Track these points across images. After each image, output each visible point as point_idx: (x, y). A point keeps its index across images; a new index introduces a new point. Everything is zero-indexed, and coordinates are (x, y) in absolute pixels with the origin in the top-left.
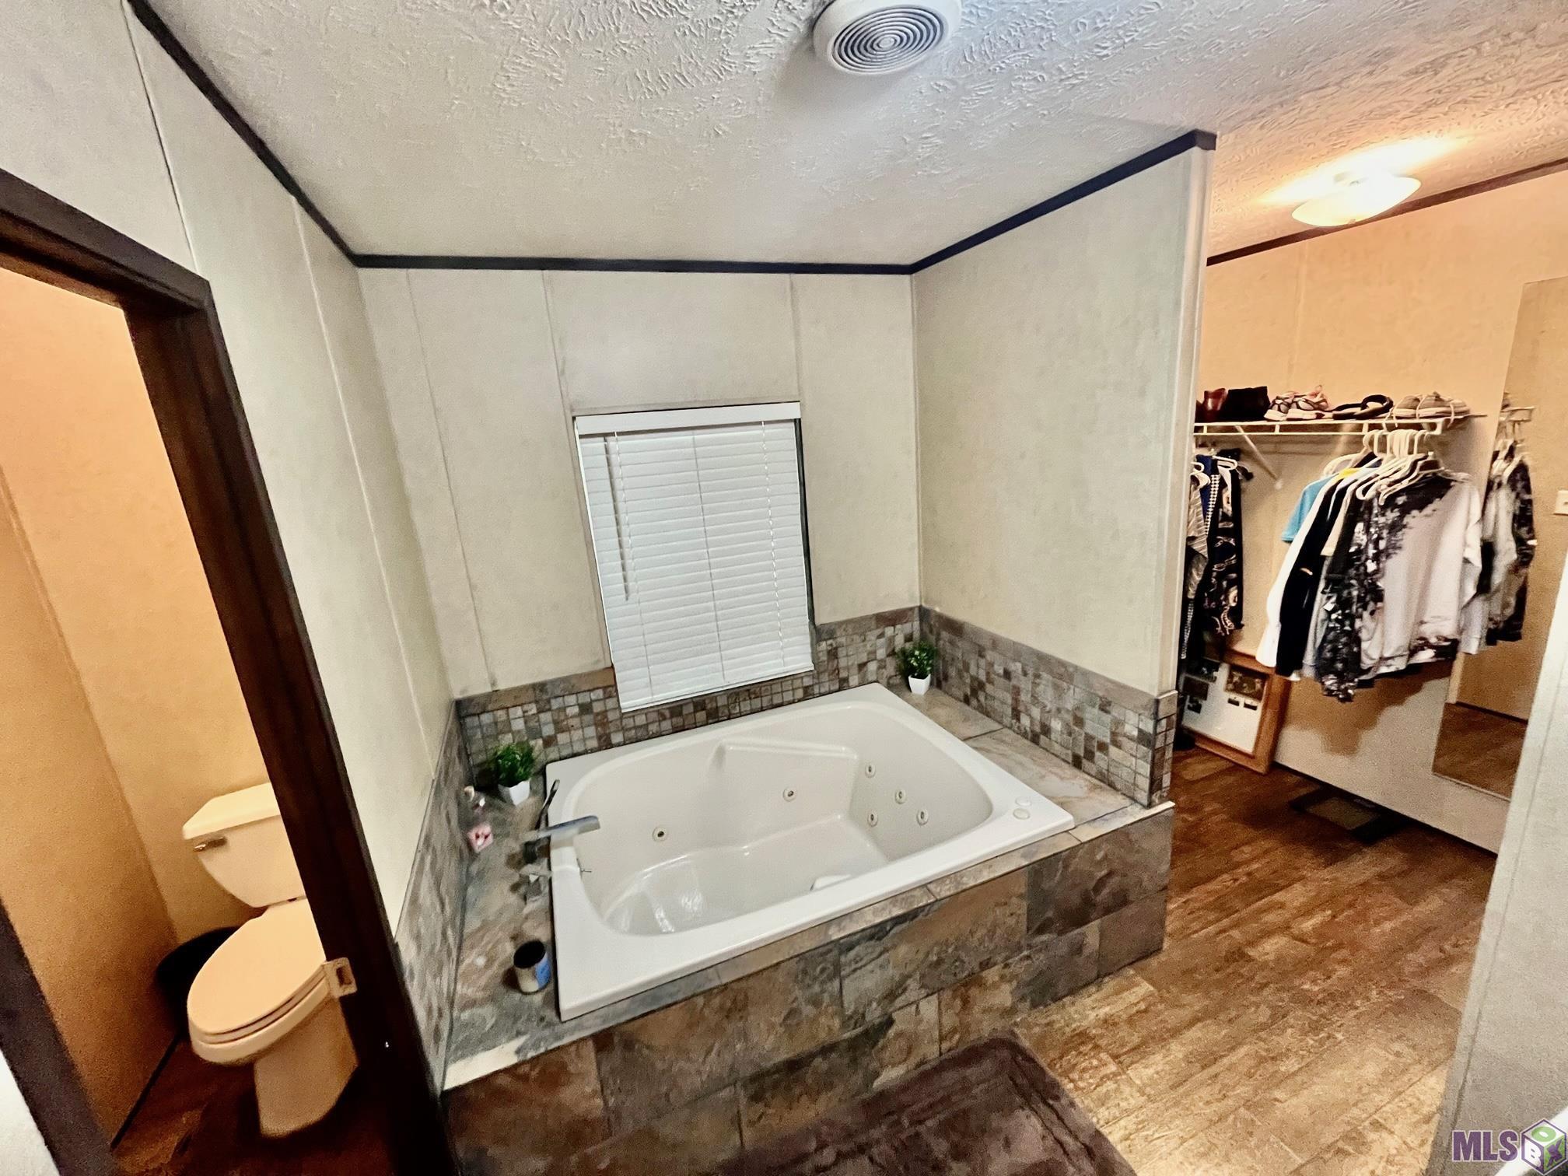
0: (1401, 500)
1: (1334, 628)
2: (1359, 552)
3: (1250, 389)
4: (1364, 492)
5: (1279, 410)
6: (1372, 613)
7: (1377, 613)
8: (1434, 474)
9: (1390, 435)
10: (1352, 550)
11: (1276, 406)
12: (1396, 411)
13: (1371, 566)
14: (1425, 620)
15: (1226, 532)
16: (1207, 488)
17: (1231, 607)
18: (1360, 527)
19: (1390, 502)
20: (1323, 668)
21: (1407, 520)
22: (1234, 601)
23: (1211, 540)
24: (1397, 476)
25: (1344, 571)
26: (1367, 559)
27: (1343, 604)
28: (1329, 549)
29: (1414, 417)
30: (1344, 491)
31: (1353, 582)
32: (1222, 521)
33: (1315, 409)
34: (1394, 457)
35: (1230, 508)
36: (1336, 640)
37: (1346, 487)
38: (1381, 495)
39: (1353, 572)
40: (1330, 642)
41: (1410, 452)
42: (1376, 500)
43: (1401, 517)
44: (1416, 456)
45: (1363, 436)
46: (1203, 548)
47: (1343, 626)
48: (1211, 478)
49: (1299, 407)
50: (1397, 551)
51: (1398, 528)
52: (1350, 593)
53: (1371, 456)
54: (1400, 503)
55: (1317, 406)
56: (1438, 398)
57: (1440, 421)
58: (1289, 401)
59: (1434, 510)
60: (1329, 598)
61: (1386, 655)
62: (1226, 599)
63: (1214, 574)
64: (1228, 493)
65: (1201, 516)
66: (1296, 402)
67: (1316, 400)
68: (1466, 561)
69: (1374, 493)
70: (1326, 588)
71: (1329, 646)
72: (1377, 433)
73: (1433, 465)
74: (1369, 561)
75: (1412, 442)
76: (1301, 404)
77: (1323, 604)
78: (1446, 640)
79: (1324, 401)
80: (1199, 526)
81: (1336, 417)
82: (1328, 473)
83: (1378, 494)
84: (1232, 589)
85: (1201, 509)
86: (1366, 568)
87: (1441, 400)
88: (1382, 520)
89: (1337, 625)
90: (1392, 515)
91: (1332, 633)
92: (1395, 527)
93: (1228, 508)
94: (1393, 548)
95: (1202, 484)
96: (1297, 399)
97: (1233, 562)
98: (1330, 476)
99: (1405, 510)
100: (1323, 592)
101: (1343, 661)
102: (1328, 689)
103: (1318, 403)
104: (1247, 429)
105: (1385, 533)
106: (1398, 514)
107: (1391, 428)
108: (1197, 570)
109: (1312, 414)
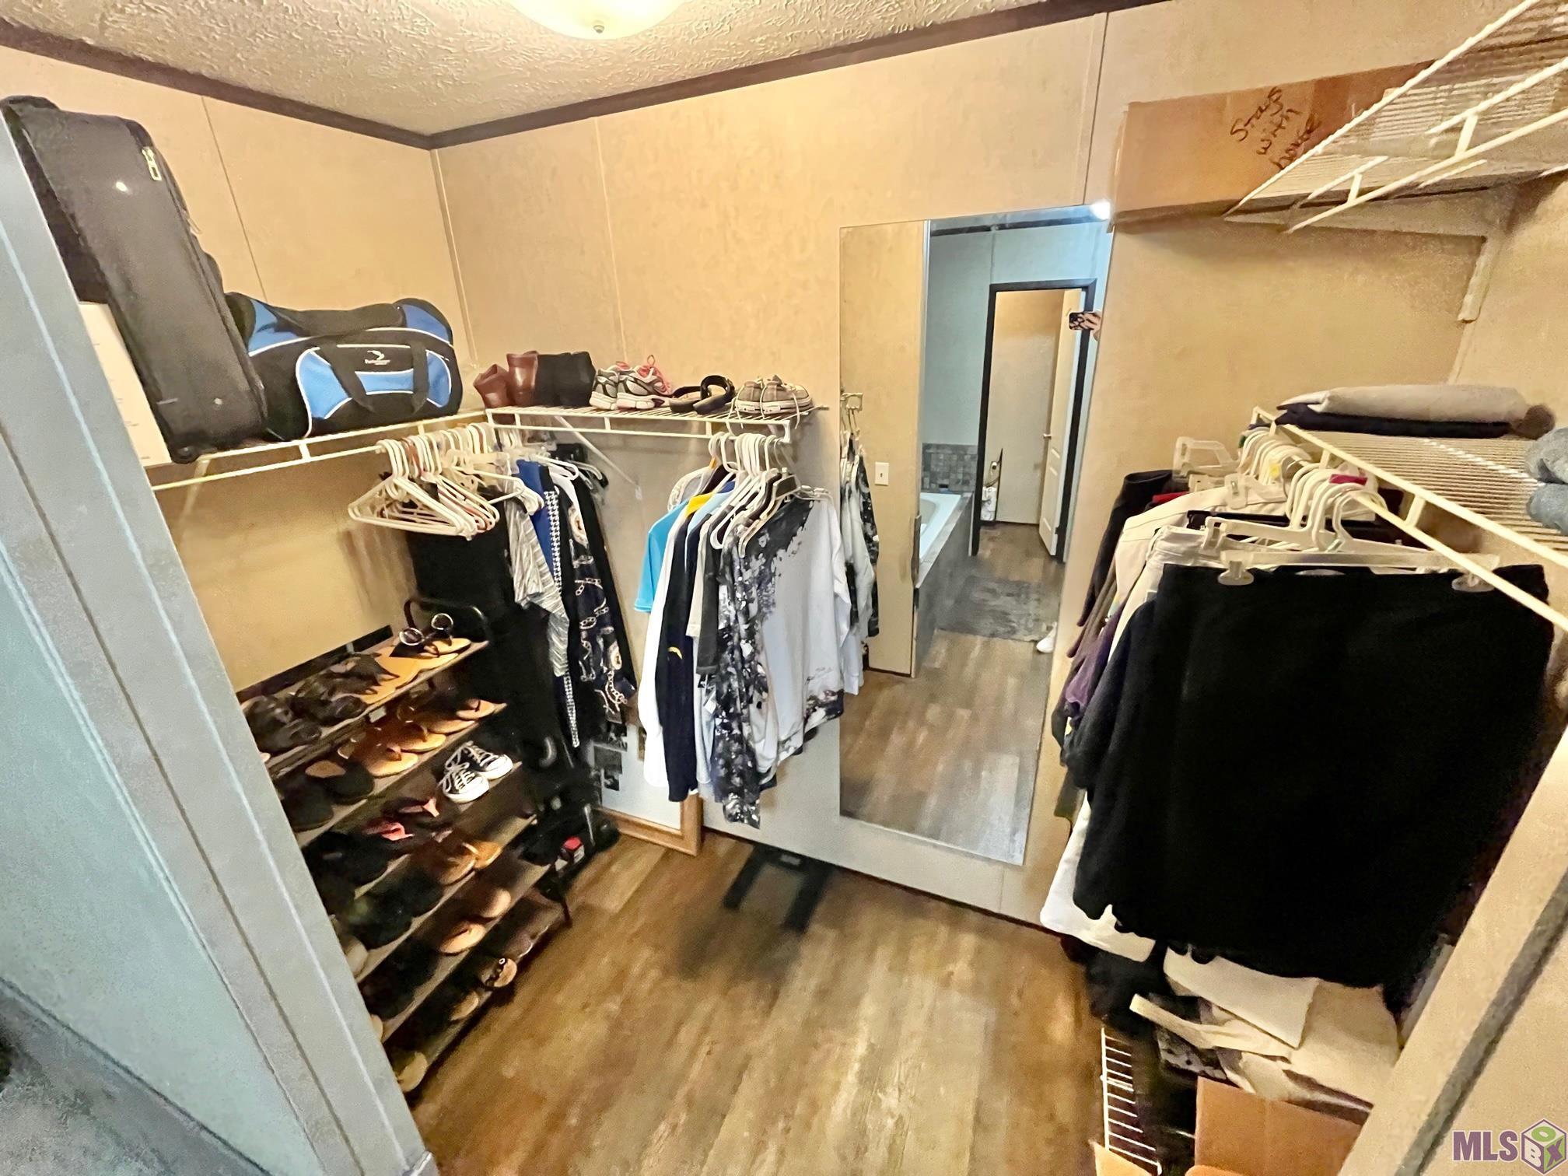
0: (763, 541)
1: (722, 736)
2: (729, 628)
3: (567, 354)
4: (720, 539)
5: (605, 393)
6: (759, 706)
7: (764, 705)
8: (792, 496)
9: (737, 439)
10: (721, 626)
11: (600, 386)
12: (739, 404)
13: (747, 649)
14: (812, 675)
15: (585, 572)
16: (539, 518)
17: (615, 671)
18: (723, 591)
19: (752, 547)
20: (723, 790)
21: (776, 564)
22: (618, 663)
23: (567, 591)
24: (754, 506)
25: (717, 660)
26: (740, 639)
27: (725, 702)
28: (694, 629)
29: (757, 414)
30: (696, 534)
31: (730, 669)
32: (577, 557)
33: (649, 393)
34: (747, 474)
35: (584, 536)
36: (727, 749)
37: (699, 528)
38: (741, 540)
39: (727, 656)
40: (720, 756)
41: (763, 467)
42: (735, 549)
43: (767, 564)
44: (771, 473)
45: (708, 440)
46: (557, 605)
47: (731, 730)
48: (543, 497)
49: (628, 391)
50: (772, 609)
51: (767, 579)
52: (730, 686)
53: (721, 473)
54: (763, 545)
55: (650, 389)
56: (780, 387)
57: (786, 422)
58: (615, 378)
59: (799, 544)
60: (708, 692)
61: (783, 738)
62: (607, 662)
63: (584, 634)
64: (576, 515)
65: (542, 558)
66: (624, 382)
67: (649, 378)
68: (836, 596)
69: (731, 539)
70: (702, 679)
71: (721, 762)
72: (723, 437)
73: (789, 485)
74: (743, 642)
75: (761, 449)
76: (630, 385)
77: (704, 705)
78: (833, 694)
79: (660, 380)
80: (542, 574)
81: (676, 409)
82: (675, 503)
83: (737, 540)
84: (611, 648)
85: (539, 548)
86: (741, 651)
87: (784, 390)
88: (747, 575)
89: (724, 732)
90: (757, 564)
91: (721, 745)
92: (764, 579)
93: (581, 536)
94: (766, 605)
95: (532, 508)
96: (624, 377)
97: (605, 611)
98: (678, 506)
99: (770, 553)
100: (700, 686)
101: (741, 775)
102: (730, 815)
103: (651, 384)
104: (574, 421)
105: (754, 591)
106: (764, 561)
107: (738, 430)
108: (558, 634)
109: (644, 402)
